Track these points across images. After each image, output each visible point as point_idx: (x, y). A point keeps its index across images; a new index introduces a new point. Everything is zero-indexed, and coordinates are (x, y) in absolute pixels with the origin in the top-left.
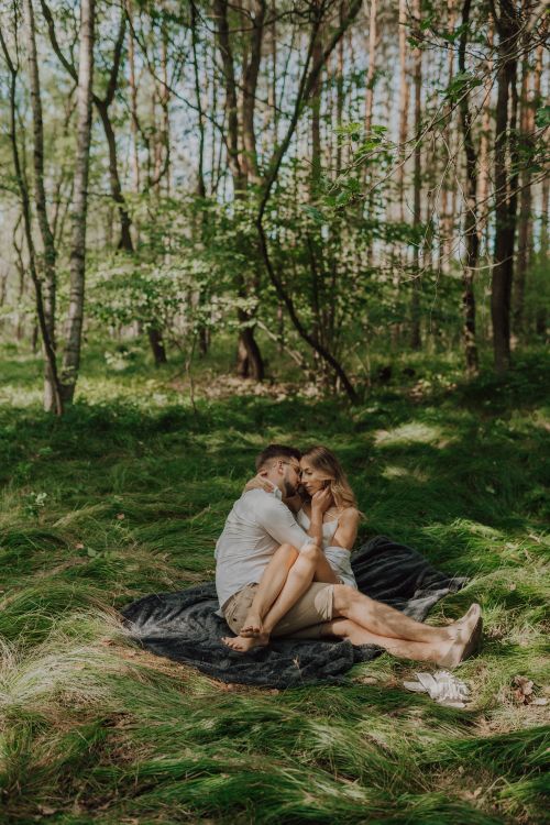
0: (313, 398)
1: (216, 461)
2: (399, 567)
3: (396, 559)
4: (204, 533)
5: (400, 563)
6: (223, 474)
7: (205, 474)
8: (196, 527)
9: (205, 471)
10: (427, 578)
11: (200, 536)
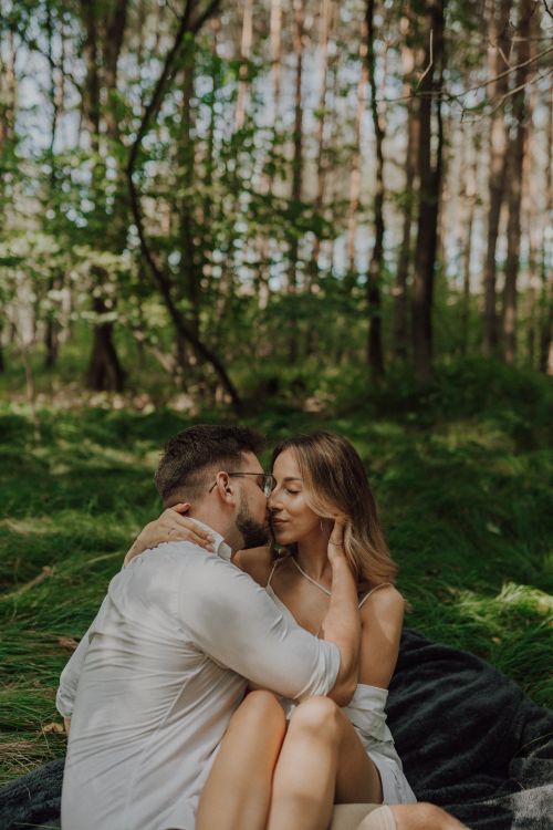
0: (188, 411)
1: (64, 485)
2: (465, 704)
3: (458, 683)
4: (43, 626)
5: (467, 695)
6: (76, 504)
7: (46, 505)
8: (26, 611)
9: (47, 500)
10: (530, 727)
11: (31, 632)
